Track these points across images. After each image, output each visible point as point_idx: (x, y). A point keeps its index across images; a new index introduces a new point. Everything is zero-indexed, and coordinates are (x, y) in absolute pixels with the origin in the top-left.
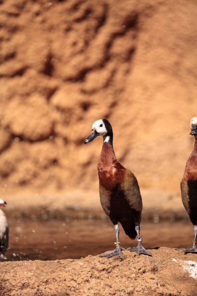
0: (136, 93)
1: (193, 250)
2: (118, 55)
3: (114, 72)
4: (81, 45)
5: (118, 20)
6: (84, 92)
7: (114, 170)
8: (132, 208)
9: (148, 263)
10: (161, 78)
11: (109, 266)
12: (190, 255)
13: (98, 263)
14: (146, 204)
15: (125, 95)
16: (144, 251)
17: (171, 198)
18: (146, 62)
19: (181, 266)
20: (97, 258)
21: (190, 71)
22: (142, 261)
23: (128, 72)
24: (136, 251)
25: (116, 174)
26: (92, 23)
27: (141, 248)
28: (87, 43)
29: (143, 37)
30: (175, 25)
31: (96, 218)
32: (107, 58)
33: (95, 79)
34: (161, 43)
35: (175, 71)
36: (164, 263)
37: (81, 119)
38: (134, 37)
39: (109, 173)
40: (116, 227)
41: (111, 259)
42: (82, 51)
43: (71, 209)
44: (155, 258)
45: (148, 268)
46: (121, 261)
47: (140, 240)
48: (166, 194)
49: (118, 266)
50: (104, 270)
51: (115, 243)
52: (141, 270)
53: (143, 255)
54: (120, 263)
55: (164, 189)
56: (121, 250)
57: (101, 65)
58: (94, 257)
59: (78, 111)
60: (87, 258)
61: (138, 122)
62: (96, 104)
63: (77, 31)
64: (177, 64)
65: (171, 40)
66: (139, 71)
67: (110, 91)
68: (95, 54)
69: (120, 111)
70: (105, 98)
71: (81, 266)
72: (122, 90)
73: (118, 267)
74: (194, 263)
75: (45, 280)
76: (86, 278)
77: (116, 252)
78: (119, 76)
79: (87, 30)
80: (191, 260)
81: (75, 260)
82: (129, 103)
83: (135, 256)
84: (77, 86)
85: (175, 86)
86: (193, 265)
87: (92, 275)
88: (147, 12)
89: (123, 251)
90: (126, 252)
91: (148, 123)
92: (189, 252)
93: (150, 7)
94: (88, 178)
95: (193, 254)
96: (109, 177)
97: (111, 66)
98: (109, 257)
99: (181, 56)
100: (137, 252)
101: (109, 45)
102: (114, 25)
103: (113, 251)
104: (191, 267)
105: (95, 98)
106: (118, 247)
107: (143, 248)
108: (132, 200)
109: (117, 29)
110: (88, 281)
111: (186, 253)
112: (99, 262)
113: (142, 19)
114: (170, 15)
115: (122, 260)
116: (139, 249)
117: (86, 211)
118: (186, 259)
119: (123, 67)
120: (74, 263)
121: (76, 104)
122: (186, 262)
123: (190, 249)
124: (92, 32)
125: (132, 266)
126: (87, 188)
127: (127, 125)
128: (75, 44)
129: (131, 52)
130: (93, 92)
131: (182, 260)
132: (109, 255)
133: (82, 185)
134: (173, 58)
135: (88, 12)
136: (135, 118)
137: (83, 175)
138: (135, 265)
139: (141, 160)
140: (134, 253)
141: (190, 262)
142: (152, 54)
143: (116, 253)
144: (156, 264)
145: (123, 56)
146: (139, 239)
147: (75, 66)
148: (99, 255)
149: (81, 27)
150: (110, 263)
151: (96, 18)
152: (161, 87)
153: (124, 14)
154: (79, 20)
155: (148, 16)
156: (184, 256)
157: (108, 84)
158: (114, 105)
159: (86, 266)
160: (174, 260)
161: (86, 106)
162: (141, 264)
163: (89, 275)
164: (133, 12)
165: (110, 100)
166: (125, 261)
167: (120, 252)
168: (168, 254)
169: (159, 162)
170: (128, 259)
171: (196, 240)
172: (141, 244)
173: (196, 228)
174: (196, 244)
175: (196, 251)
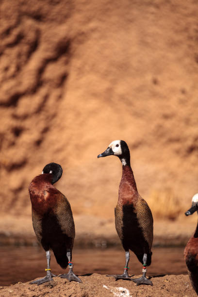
0: (68, 118)
1: (124, 276)
2: (50, 80)
3: (46, 98)
4: (12, 70)
5: (50, 46)
6: (15, 117)
7: (46, 195)
9: (79, 290)
10: (93, 104)
11: (39, 293)
12: (120, 282)
13: (28, 290)
14: (78, 230)
15: (57, 120)
16: (75, 278)
17: (102, 224)
18: (78, 88)
19: (111, 293)
20: (26, 285)
21: (122, 98)
22: (73, 288)
23: (60, 97)
24: (67, 277)
25: (48, 199)
26: (24, 48)
27: (72, 275)
28: (19, 69)
29: (76, 63)
30: (107, 52)
31: (27, 244)
32: (39, 84)
33: (27, 104)
34: (94, 69)
35: (107, 97)
36: (94, 290)
37: (13, 144)
38: (67, 63)
39: (41, 198)
40: (48, 253)
41: (41, 286)
42: (14, 76)
44: (86, 285)
45: (79, 295)
46: (51, 288)
47: (71, 267)
48: (97, 220)
49: (48, 293)
51: (46, 270)
53: (74, 282)
54: (50, 290)
55: (96, 215)
56: (52, 277)
57: (34, 90)
58: (24, 284)
59: (10, 137)
60: (17, 285)
61: (70, 148)
62: (28, 129)
63: (8, 55)
64: (110, 90)
65: (103, 66)
66: (72, 97)
67: (42, 116)
68: (27, 79)
69: (52, 136)
70: (37, 124)
71: (10, 293)
72: (54, 116)
73: (48, 294)
74: (124, 289)
77: (46, 278)
78: (51, 101)
79: (19, 55)
80: (121, 287)
81: (4, 287)
82: (62, 129)
83: (66, 282)
84: (8, 112)
85: (107, 113)
86: (123, 292)
88: (80, 38)
89: (53, 278)
90: (57, 279)
91: (80, 148)
92: (119, 279)
93: (82, 34)
94: (19, 204)
95: (124, 281)
96: (41, 202)
97: (43, 91)
98: (39, 283)
99: (114, 82)
100: (68, 279)
101: (41, 71)
102: (46, 50)
103: (43, 278)
104: (122, 294)
105: (27, 123)
106: (49, 274)
107: (74, 275)
108: (64, 225)
109: (49, 54)
111: (117, 279)
112: (29, 289)
113: (74, 45)
114: (102, 42)
115: (52, 287)
116: (70, 276)
117: (17, 237)
118: (116, 285)
119: (55, 93)
120: (3, 290)
121: (8, 130)
122: (117, 288)
123: (122, 275)
124: (24, 58)
125: (62, 292)
126: (18, 214)
127: (59, 151)
128: (6, 69)
129: (63, 79)
130: (25, 117)
131: (113, 286)
132: (40, 282)
133: (13, 211)
134: (105, 85)
135: (20, 38)
136: (67, 144)
137: (14, 200)
138: (66, 292)
139: (74, 185)
140: (65, 280)
141: (121, 289)
142: (84, 80)
143: (47, 280)
144: (87, 291)
145: (56, 81)
146: (71, 266)
147: (7, 92)
148: (29, 282)
149: (14, 51)
150: (40, 290)
151: (28, 44)
152: (93, 113)
153: (56, 40)
154: (11, 45)
155: (81, 42)
156: (115, 282)
157: (40, 109)
158: (46, 130)
159: (15, 293)
160: (105, 286)
161: (18, 132)
162: (71, 291)
164: (65, 38)
165: (42, 125)
166: (55, 288)
167: (50, 279)
168: (98, 281)
169: (91, 187)
170: (58, 286)
171: (127, 266)
172: (72, 270)
173: (127, 255)
174: (127, 270)
175: (127, 277)
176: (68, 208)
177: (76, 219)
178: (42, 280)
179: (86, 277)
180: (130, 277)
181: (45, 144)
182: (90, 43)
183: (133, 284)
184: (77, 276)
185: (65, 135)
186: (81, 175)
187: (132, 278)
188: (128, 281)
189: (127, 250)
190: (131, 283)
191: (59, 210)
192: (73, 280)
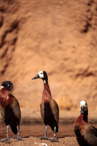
0: (17, 60)
1: (45, 138)
2: (8, 41)
3: (7, 50)
5: (9, 25)
7: (8, 98)
8: (16, 116)
9: (23, 145)
10: (30, 53)
12: (43, 140)
14: (23, 115)
15: (12, 61)
16: (21, 139)
17: (34, 112)
18: (22, 45)
21: (44, 50)
22: (20, 144)
23: (13, 50)
25: (9, 100)
27: (19, 137)
29: (21, 33)
30: (36, 28)
32: (3, 43)
35: (36, 49)
38: (17, 33)
39: (5, 99)
40: (8, 127)
41: (4, 143)
44: (26, 142)
47: (19, 134)
48: (32, 110)
51: (6, 135)
53: (20, 141)
54: (8, 145)
55: (31, 108)
56: (9, 138)
61: (18, 75)
64: (38, 46)
65: (35, 35)
66: (19, 50)
67: (5, 59)
69: (9, 69)
70: (2, 63)
72: (11, 59)
74: (45, 144)
77: (7, 139)
78: (9, 52)
82: (14, 65)
83: (16, 141)
85: (36, 57)
88: (23, 21)
90: (12, 139)
91: (23, 75)
92: (43, 139)
93: (24, 19)
95: (45, 140)
96: (5, 101)
97: (5, 47)
98: (3, 142)
99: (40, 42)
101: (4, 37)
102: (7, 26)
103: (5, 139)
106: (8, 137)
107: (20, 137)
108: (16, 112)
109: (8, 28)
111: (42, 139)
113: (20, 24)
114: (34, 23)
115: (9, 143)
118: (41, 142)
119: (11, 48)
122: (41, 144)
129: (15, 40)
132: (3, 141)
134: (35, 44)
136: (17, 73)
139: (20, 93)
140: (16, 140)
141: (43, 144)
142: (25, 41)
143: (7, 140)
146: (19, 133)
152: (30, 57)
153: (11, 21)
155: (24, 23)
156: (40, 141)
157: (4, 55)
158: (6, 66)
160: (35, 143)
164: (16, 21)
165: (4, 64)
166: (11, 144)
168: (32, 140)
169: (29, 94)
170: (12, 143)
171: (46, 133)
172: (19, 135)
173: (47, 127)
174: (46, 135)
175: (46, 138)
176: (18, 104)
177: (22, 109)
178: (5, 140)
179: (26, 138)
180: (48, 138)
181: (6, 73)
182: (28, 23)
183: (49, 142)
184: (22, 138)
185: (16, 68)
186: (24, 88)
187: (48, 139)
188: (47, 140)
189: (46, 125)
190: (48, 141)
191: (13, 105)
192: (19, 140)
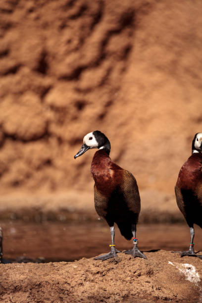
0: (132, 92)
1: (189, 253)
2: (114, 53)
3: (109, 71)
4: (75, 42)
5: (114, 18)
6: (78, 90)
8: (130, 210)
9: (144, 266)
10: (158, 77)
11: (104, 269)
12: (186, 258)
13: (93, 266)
14: (144, 206)
15: (121, 94)
16: (139, 254)
17: (167, 200)
18: (142, 60)
19: (176, 269)
20: (91, 261)
21: (187, 70)
22: (138, 264)
23: (124, 70)
24: (131, 253)
26: (87, 20)
27: (136, 251)
28: (82, 41)
29: (140, 34)
30: (172, 23)
31: (90, 220)
32: (102, 56)
33: (90, 78)
34: (158, 41)
35: (172, 69)
36: (160, 266)
37: (75, 119)
38: (131, 35)
39: (107, 176)
40: (112, 229)
41: (106, 262)
42: (77, 49)
43: (65, 211)
44: (151, 261)
45: (144, 271)
46: (116, 264)
47: (135, 243)
48: (161, 196)
49: (113, 268)
50: (98, 273)
51: (110, 246)
52: (136, 273)
53: (138, 258)
54: (114, 266)
55: (160, 190)
56: (117, 253)
57: (96, 63)
58: (88, 260)
59: (73, 111)
60: (81, 261)
61: (134, 123)
62: (91, 103)
63: (72, 28)
64: (174, 63)
65: (168, 38)
66: (136, 70)
67: (106, 89)
68: (90, 52)
69: (116, 110)
70: (100, 97)
71: (74, 269)
72: (118, 89)
73: (113, 270)
74: (190, 266)
75: (38, 283)
76: (79, 282)
77: (111, 254)
78: (115, 75)
79: (82, 27)
80: (187, 263)
81: (69, 263)
82: (125, 102)
83: (130, 258)
84: (71, 85)
85: (172, 85)
86: (189, 268)
87: (86, 278)
88: (144, 9)
89: (118, 254)
90: (121, 255)
91: (144, 122)
92: (185, 255)
93: (147, 4)
94: (82, 179)
95: (190, 257)
97: (106, 64)
98: (103, 259)
99: (179, 54)
100: (132, 255)
101: (104, 43)
102: (110, 22)
103: (108, 254)
104: (187, 271)
105: (90, 97)
106: (113, 250)
107: (139, 251)
109: (113, 26)
110: (81, 284)
111: (182, 256)
112: (93, 264)
113: (139, 16)
114: (167, 12)
115: (117, 262)
116: (134, 252)
117: (80, 213)
118: (182, 262)
119: (119, 65)
120: (67, 266)
121: (71, 103)
122: (183, 265)
123: (187, 252)
124: (87, 29)
125: (127, 269)
126: (81, 190)
127: (122, 125)
128: (69, 41)
129: (127, 51)
130: (88, 90)
131: (179, 262)
132: (104, 258)
133: (76, 186)
134: (170, 57)
135: (83, 9)
136: (130, 118)
137: (78, 175)
138: (130, 268)
139: (137, 160)
140: (129, 256)
141: (187, 265)
142: (148, 52)
143: (111, 256)
144: (152, 267)
145: (119, 53)
146: (135, 241)
147: (69, 65)
148: (93, 258)
149: (76, 24)
150: (104, 266)
151: (92, 15)
152: (157, 86)
153: (120, 11)
154: (74, 17)
155: (145, 13)
156: (181, 259)
157: (104, 82)
158: (109, 104)
159: (79, 269)
160: (170, 263)
161: (80, 106)
162: (136, 267)
163: (83, 278)
164: (130, 9)
165: (105, 99)
166: (120, 263)
167: (114, 255)
168: (164, 257)
169: (155, 162)
170: (123, 262)
171: (192, 243)
172: (137, 247)
174: (193, 246)
175: (193, 254)
177: (142, 194)
178: (107, 256)
179: (151, 253)
180: (196, 253)
181: (109, 118)
182: (155, 13)
183: (199, 261)
184: (142, 252)
185: (129, 109)
186: (145, 150)
187: (197, 254)
188: (194, 258)
190: (197, 259)
192: (137, 256)
